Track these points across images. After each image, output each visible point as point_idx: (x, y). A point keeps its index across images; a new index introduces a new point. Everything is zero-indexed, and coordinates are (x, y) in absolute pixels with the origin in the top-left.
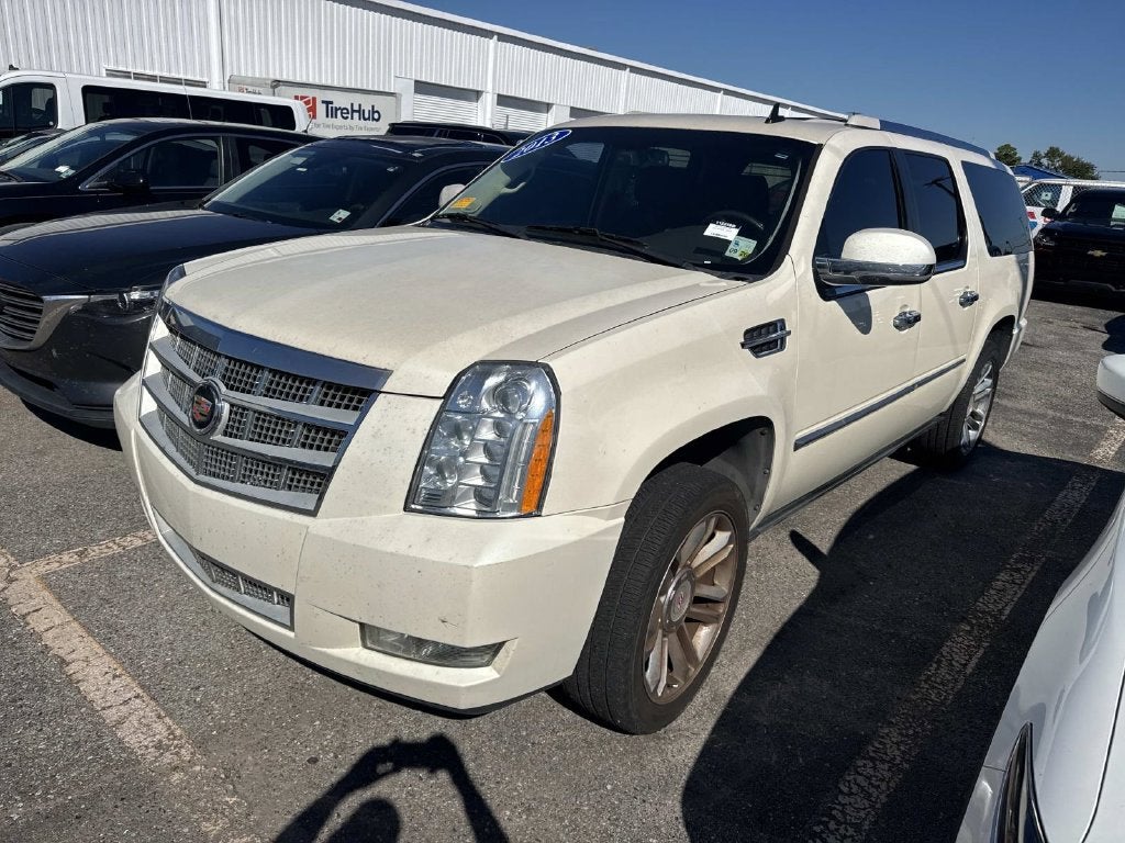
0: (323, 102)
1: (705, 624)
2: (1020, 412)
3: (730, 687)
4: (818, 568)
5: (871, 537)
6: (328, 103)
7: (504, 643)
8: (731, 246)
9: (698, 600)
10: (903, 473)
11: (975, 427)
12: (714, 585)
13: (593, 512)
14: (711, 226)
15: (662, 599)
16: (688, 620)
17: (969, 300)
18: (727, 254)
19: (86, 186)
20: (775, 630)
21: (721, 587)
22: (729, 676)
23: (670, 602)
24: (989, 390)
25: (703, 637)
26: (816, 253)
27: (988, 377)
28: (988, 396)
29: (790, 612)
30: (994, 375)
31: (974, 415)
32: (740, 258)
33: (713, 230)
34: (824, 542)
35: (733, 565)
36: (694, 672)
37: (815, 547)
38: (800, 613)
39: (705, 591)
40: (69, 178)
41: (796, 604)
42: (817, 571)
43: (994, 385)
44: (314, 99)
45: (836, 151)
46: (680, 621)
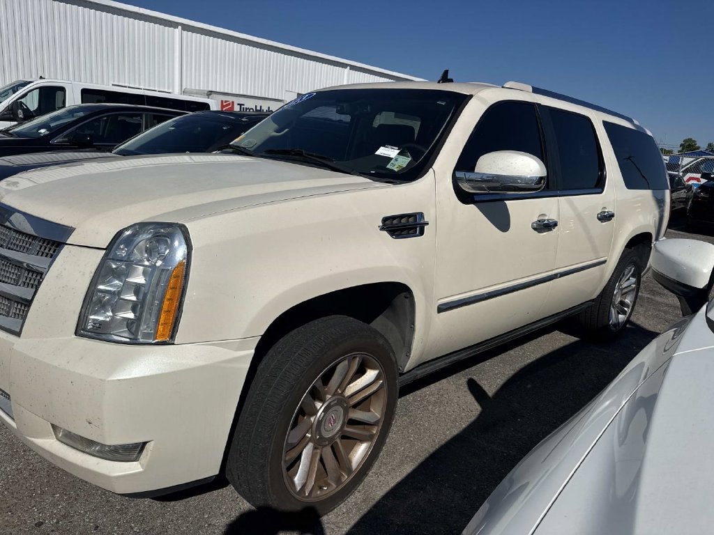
0: (238, 104)
1: (362, 441)
2: (667, 305)
3: (380, 493)
4: (481, 405)
5: (529, 386)
6: (241, 105)
7: (145, 443)
8: (392, 162)
9: (352, 422)
10: (567, 343)
11: (624, 313)
12: (370, 411)
13: (223, 343)
14: (382, 148)
15: (312, 419)
16: (344, 437)
17: (606, 217)
18: (388, 167)
19: (55, 141)
20: (432, 450)
21: (376, 413)
22: (381, 483)
23: (320, 422)
24: (634, 286)
25: (360, 452)
26: (457, 169)
27: (633, 276)
28: (633, 290)
29: (449, 438)
30: (637, 275)
31: (622, 303)
32: (396, 170)
33: (382, 151)
34: (491, 389)
35: (383, 396)
36: (346, 478)
37: (484, 391)
38: (455, 439)
39: (358, 415)
40: (45, 136)
41: (455, 432)
42: (479, 408)
43: (638, 283)
44: (233, 103)
45: (483, 101)
46: (333, 438)
